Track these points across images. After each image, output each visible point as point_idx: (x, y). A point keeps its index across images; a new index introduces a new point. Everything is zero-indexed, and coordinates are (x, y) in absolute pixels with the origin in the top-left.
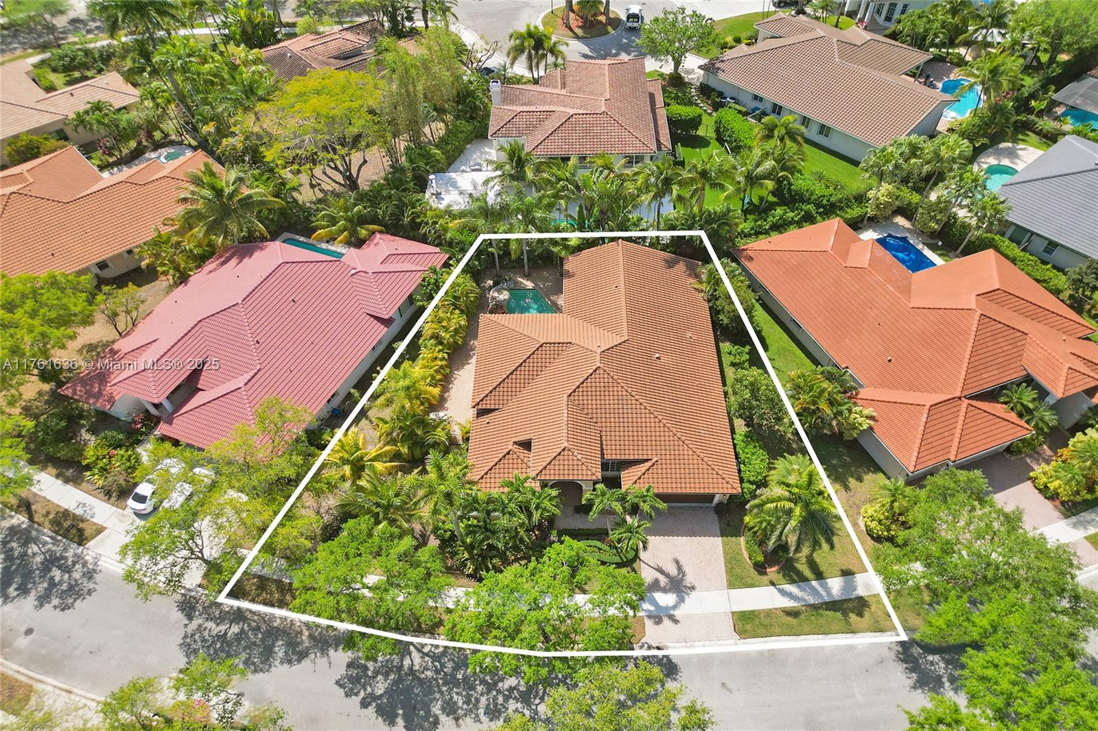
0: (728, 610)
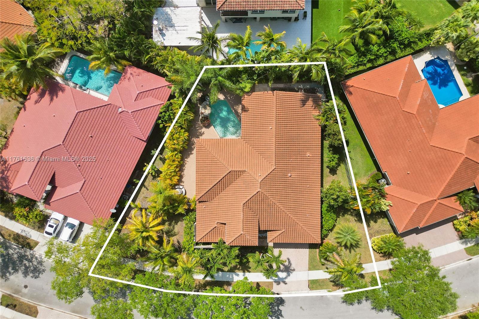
0: (307, 279)
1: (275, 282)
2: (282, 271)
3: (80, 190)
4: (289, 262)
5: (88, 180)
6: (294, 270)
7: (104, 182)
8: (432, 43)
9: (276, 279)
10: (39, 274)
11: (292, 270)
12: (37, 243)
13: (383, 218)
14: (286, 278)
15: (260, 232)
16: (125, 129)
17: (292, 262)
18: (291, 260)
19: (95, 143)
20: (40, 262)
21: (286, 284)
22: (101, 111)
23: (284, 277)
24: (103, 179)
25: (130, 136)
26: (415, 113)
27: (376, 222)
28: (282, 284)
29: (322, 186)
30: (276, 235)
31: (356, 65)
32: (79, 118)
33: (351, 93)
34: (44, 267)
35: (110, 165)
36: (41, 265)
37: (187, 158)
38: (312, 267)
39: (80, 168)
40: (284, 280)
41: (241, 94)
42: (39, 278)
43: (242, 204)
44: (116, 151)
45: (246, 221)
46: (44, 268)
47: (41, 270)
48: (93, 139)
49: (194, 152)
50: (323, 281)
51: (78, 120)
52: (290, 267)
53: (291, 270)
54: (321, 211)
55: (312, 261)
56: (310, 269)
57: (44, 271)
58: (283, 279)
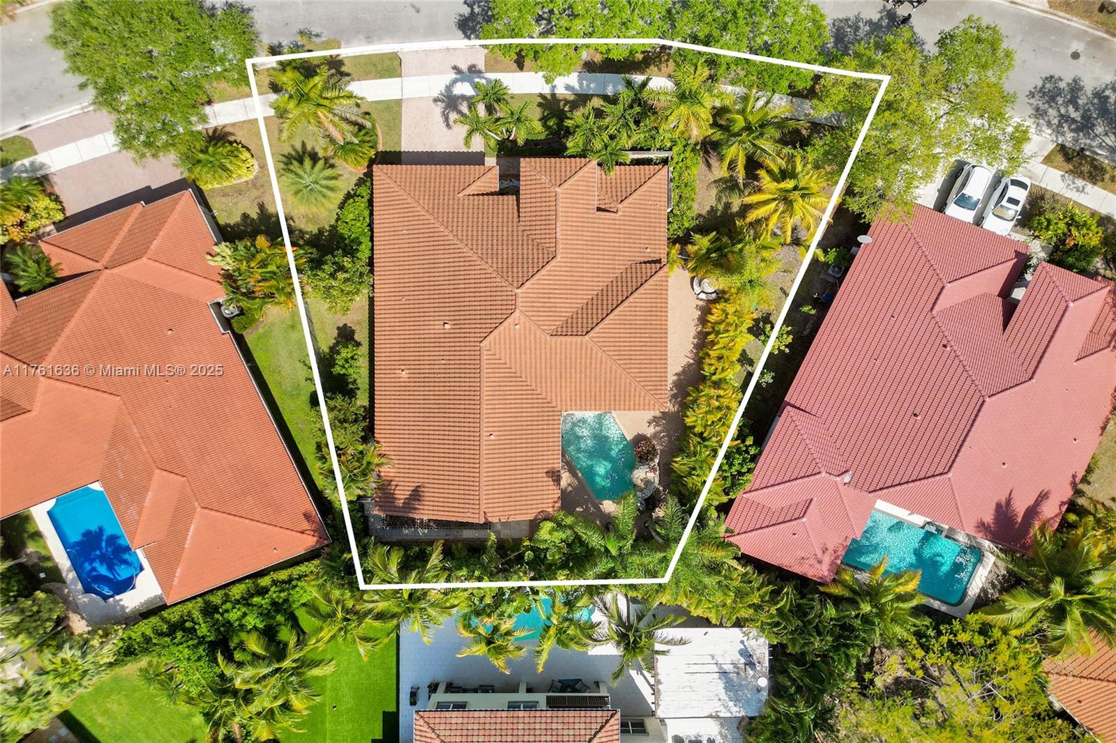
0: (404, 79)
1: (480, 72)
2: (463, 97)
3: (943, 288)
4: (447, 119)
5: (924, 313)
6: (436, 100)
7: (886, 307)
8: (120, 632)
9: (477, 80)
10: (1043, 86)
11: (439, 100)
12: (1048, 160)
13: (227, 225)
14: (455, 81)
15: (516, 192)
16: (837, 433)
17: (441, 120)
18: (443, 125)
19: (908, 400)
20: (1041, 115)
21: (455, 68)
22: (892, 476)
23: (459, 84)
24: (889, 315)
25: (824, 417)
26: (157, 471)
27: (245, 216)
28: (464, 67)
29: (371, 301)
30: (478, 183)
31: (294, 583)
32: (944, 460)
33: (307, 516)
34: (1031, 104)
35: (872, 348)
36: (1037, 109)
37: (690, 365)
38: (393, 108)
39: (945, 343)
40: (458, 76)
41: (561, 515)
42: (1044, 76)
43: (559, 256)
44: (856, 381)
45: (550, 219)
46: (1032, 101)
47: (1037, 97)
48: (911, 409)
49: (671, 378)
50: (366, 76)
51: (947, 456)
52: (446, 108)
53: (443, 101)
54: (372, 240)
55: (394, 125)
56: (399, 103)
57: (1032, 95)
58: (462, 80)
